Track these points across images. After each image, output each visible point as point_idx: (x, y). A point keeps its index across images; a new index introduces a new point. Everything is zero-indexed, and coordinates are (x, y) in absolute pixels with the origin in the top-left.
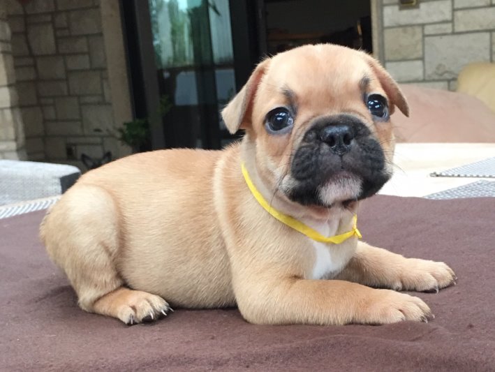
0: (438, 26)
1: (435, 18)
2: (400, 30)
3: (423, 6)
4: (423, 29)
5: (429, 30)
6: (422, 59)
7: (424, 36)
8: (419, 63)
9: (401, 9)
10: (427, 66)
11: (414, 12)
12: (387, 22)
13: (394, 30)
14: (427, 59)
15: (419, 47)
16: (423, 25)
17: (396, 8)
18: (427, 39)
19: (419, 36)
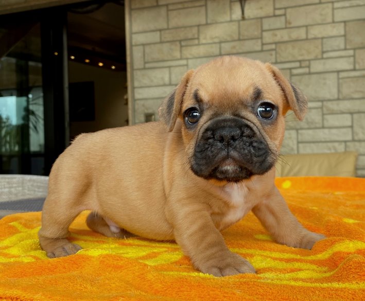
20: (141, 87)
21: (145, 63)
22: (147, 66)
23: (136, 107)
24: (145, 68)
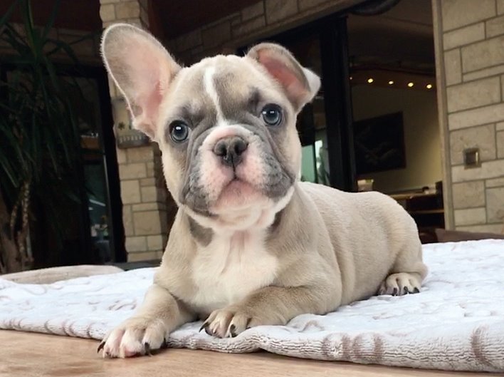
0: (497, 180)
1: (495, 174)
2: (465, 184)
3: (484, 165)
4: (485, 183)
5: (490, 183)
6: (485, 206)
7: (486, 188)
8: (482, 210)
9: (466, 168)
10: (489, 212)
11: (477, 170)
12: (455, 179)
13: (462, 184)
14: (489, 206)
15: (482, 197)
16: (484, 180)
17: (463, 167)
18: (488, 191)
19: (481, 189)
20: (458, 112)
21: (463, 74)
22: (466, 78)
23: (452, 141)
24: (463, 83)
